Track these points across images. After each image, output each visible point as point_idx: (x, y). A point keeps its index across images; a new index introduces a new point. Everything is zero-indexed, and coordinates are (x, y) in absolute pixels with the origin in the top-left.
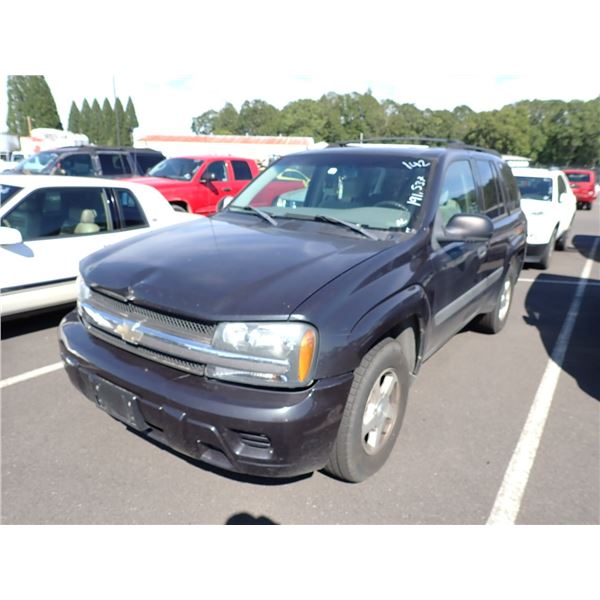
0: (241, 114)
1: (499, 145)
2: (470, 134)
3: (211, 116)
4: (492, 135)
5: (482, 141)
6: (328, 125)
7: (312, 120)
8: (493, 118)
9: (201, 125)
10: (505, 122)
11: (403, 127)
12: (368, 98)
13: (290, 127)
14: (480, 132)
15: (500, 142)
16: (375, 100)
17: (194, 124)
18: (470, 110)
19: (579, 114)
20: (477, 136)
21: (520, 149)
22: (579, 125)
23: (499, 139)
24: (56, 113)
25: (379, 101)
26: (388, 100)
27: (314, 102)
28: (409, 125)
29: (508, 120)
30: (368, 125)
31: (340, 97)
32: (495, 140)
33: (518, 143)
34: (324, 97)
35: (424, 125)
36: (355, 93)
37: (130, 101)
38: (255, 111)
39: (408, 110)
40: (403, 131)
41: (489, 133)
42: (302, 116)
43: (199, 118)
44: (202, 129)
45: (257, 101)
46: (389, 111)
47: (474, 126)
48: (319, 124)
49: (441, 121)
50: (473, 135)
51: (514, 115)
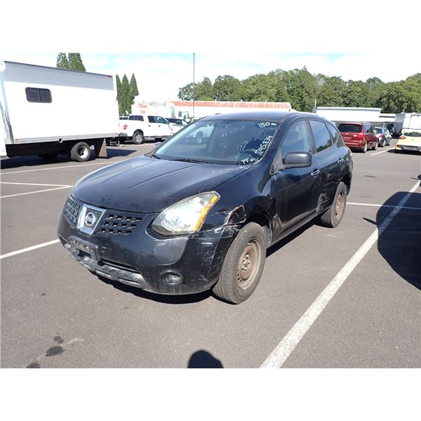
0: (214, 85)
1: (405, 106)
2: (381, 99)
3: (192, 87)
5: (392, 104)
6: (279, 93)
7: (267, 90)
8: (400, 87)
10: (410, 90)
11: (332, 94)
12: (304, 73)
13: (252, 94)
14: (389, 97)
15: (406, 104)
16: (310, 74)
17: (180, 93)
18: (380, 81)
20: (388, 100)
25: (312, 74)
28: (336, 92)
29: (412, 87)
30: (306, 92)
31: (286, 73)
32: (402, 102)
35: (348, 92)
36: (297, 70)
37: (133, 76)
38: (225, 83)
39: (335, 82)
40: (332, 96)
41: (398, 98)
42: (260, 86)
43: (184, 88)
44: (186, 96)
45: (226, 76)
46: (321, 83)
47: (385, 92)
48: (272, 91)
49: (360, 89)
50: (384, 99)
51: (417, 84)
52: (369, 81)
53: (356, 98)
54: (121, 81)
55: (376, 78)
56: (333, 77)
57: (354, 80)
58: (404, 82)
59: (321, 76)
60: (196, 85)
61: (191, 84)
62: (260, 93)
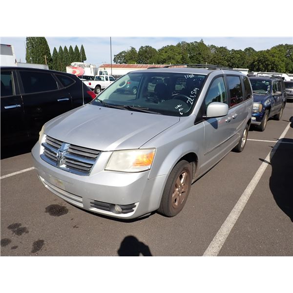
0: (139, 53)
1: (270, 67)
2: (254, 62)
3: (123, 55)
4: (266, 62)
5: (261, 66)
6: (183, 58)
7: (175, 56)
8: (267, 54)
9: (118, 59)
10: (273, 56)
12: (201, 44)
13: (164, 59)
14: (259, 61)
16: (205, 45)
17: (115, 59)
18: (253, 50)
20: (258, 63)
21: (280, 70)
23: (270, 65)
25: (207, 45)
26: (212, 45)
27: (174, 46)
28: (223, 58)
29: (275, 55)
30: (202, 58)
31: (188, 44)
32: (268, 65)
33: (279, 67)
34: (179, 44)
35: (231, 58)
36: (196, 42)
37: (82, 47)
38: (146, 52)
39: (223, 50)
40: (221, 61)
41: (265, 62)
42: (170, 54)
43: (117, 55)
44: (119, 61)
45: (147, 47)
46: (213, 51)
47: (257, 58)
48: (179, 57)
49: (240, 56)
50: (256, 63)
51: (278, 52)
52: (246, 50)
53: (237, 62)
54: (74, 50)
55: (251, 48)
56: (221, 47)
57: (235, 50)
58: (269, 51)
59: (213, 46)
60: (126, 53)
61: (123, 52)
62: (170, 58)
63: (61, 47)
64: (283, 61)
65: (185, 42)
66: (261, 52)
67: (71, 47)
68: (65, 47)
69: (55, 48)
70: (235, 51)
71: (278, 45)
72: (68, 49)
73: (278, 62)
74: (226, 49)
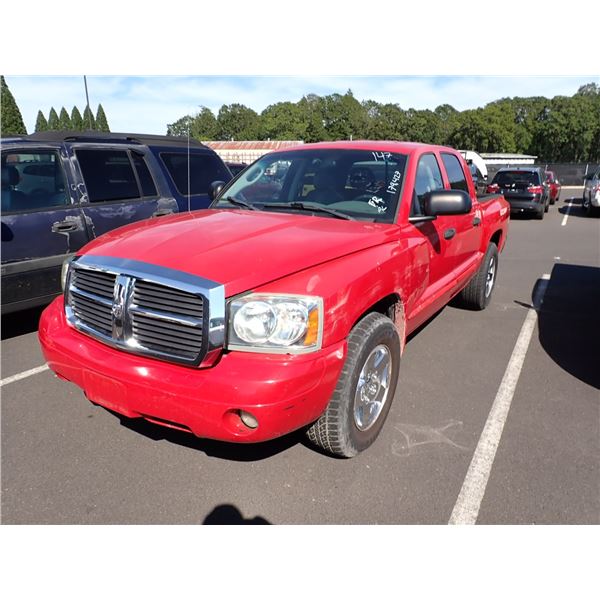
0: (219, 120)
1: (485, 144)
2: (454, 134)
3: (187, 123)
5: (468, 141)
6: (311, 128)
7: (294, 124)
8: (477, 117)
9: (177, 133)
10: (490, 121)
11: (388, 129)
12: (349, 98)
13: (272, 131)
14: (465, 131)
15: (487, 141)
16: (357, 102)
17: (170, 132)
18: (453, 110)
19: (564, 110)
20: (463, 135)
21: (506, 148)
22: (564, 122)
23: (484, 138)
24: (22, 124)
25: (360, 101)
26: (370, 101)
27: (294, 105)
28: (393, 126)
29: (494, 118)
30: (351, 127)
31: (321, 99)
32: (481, 139)
33: (504, 141)
34: (304, 100)
35: (408, 126)
36: (336, 95)
37: (100, 109)
38: (233, 116)
39: (391, 111)
40: (387, 132)
41: (474, 132)
42: (283, 119)
43: (174, 125)
45: (235, 106)
46: (372, 112)
47: (459, 125)
48: (302, 127)
49: (425, 122)
50: (458, 135)
51: (499, 113)
52: (440, 109)
53: (420, 133)
54: (82, 116)
55: (447, 105)
56: (387, 105)
57: (417, 109)
58: (482, 110)
59: (372, 104)
60: (193, 119)
61: (185, 119)
62: (283, 129)
63: (53, 111)
64: (510, 130)
65: (314, 95)
66: (466, 112)
67: (75, 111)
68: (63, 109)
69: (40, 112)
70: (415, 112)
71: (500, 98)
72: (70, 113)
73: (501, 132)
74: (398, 109)
